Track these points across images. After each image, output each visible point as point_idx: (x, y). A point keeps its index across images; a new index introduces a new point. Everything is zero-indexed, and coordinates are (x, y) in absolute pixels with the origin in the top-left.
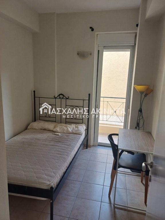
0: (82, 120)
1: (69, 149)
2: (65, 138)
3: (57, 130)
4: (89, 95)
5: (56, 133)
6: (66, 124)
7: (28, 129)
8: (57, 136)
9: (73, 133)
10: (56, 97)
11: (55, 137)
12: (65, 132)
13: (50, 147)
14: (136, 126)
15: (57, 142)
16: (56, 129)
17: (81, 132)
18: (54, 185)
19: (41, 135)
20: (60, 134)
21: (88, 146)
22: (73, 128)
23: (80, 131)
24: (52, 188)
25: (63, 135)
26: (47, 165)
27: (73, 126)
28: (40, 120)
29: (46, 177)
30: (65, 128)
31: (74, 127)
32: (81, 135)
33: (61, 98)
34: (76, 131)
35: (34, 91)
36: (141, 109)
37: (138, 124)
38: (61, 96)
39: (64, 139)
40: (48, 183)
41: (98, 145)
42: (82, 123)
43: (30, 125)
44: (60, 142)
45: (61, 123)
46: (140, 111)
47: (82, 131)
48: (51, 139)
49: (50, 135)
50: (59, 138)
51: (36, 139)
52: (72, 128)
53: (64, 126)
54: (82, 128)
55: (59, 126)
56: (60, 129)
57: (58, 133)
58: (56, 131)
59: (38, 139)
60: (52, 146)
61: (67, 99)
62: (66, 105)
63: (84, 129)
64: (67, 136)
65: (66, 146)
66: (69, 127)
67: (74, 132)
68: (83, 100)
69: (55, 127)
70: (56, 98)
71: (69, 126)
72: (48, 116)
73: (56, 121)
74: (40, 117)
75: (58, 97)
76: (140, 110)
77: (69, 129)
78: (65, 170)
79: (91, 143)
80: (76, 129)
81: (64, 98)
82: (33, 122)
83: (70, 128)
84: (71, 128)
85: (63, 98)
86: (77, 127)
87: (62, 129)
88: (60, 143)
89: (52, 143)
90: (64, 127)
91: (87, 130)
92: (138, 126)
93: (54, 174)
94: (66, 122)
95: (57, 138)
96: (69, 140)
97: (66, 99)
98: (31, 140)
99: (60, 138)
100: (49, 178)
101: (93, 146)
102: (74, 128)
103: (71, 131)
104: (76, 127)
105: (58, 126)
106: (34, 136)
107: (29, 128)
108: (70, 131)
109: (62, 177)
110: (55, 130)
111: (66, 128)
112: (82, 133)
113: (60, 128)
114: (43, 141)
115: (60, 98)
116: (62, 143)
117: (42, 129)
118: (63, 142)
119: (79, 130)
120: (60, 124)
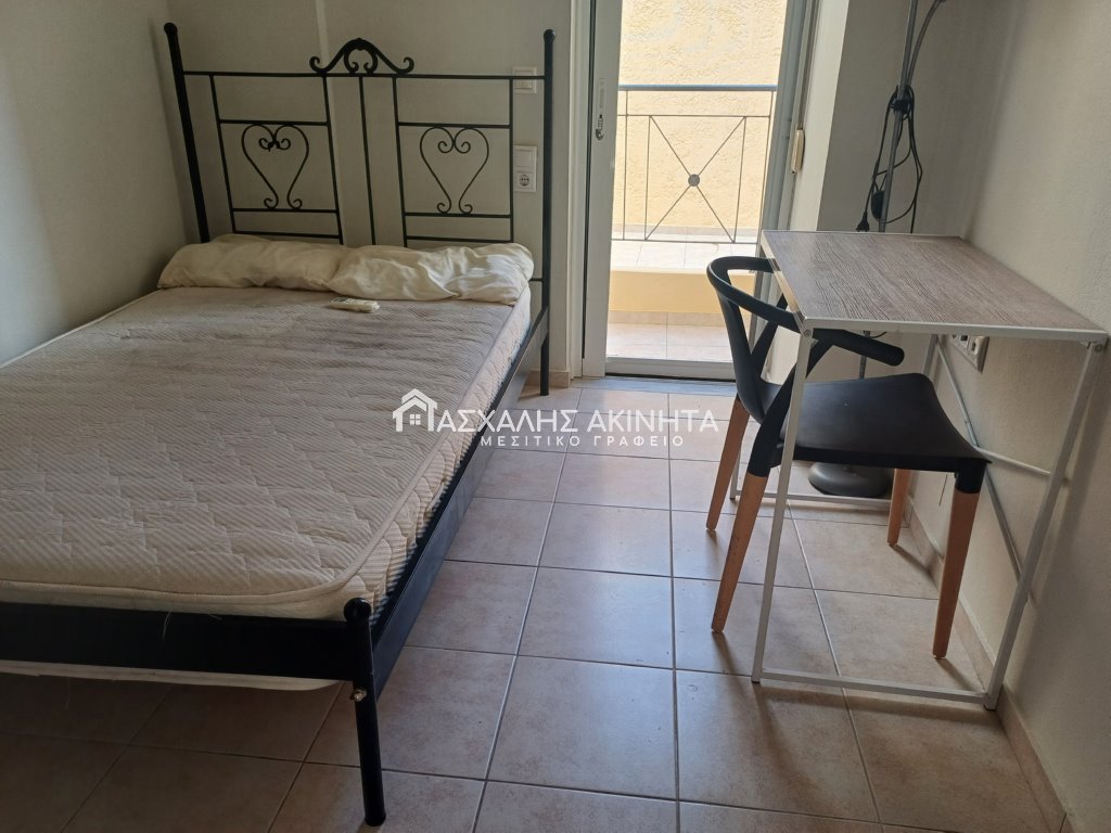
0: (508, 220)
1: (449, 381)
2: (411, 327)
3: (353, 283)
4: (549, 36)
5: (350, 302)
6: (406, 246)
7: (165, 288)
8: (360, 317)
9: (456, 298)
10: (325, 63)
11: (347, 322)
12: (407, 292)
13: (319, 372)
14: (865, 214)
15: (361, 345)
16: (347, 276)
17: (507, 290)
18: (370, 588)
19: (254, 313)
20: (375, 305)
21: (551, 381)
22: (457, 267)
23: (505, 282)
24: (356, 608)
25: (395, 310)
26: (312, 470)
27: (456, 257)
28: (235, 231)
29: (307, 540)
30: (408, 272)
31: (463, 263)
32: (512, 304)
33: (361, 70)
34: (478, 282)
35: (171, 30)
36: (908, 90)
37: (878, 203)
38: (360, 57)
39: (407, 331)
40: (329, 578)
41: (607, 374)
42: (512, 241)
43: (174, 261)
44: (380, 346)
45: (374, 243)
46: (903, 104)
47: (517, 284)
48: (323, 335)
49: (315, 312)
50: (372, 325)
51: (217, 336)
52: (449, 271)
53: (397, 259)
54: (515, 268)
55: (363, 261)
56: (372, 278)
57: (361, 303)
58: (351, 291)
59: (234, 337)
60: (332, 371)
61: (403, 73)
62: (398, 124)
63: (522, 270)
64: (422, 314)
65: (426, 366)
66: (428, 260)
67: (464, 287)
68: (511, 78)
69: (337, 268)
70: (323, 73)
71: (428, 255)
72: (283, 204)
73: (340, 237)
74: (232, 210)
75: (340, 67)
76: (900, 97)
77: (432, 275)
78: (437, 499)
79: (568, 359)
80: (478, 272)
81: (382, 68)
82: (190, 241)
83: (434, 266)
84: (442, 268)
85: (370, 73)
86: (483, 264)
87: (383, 275)
88: (383, 353)
89: (332, 353)
90: (394, 263)
91: (544, 281)
92: (878, 213)
93: (366, 523)
94: (406, 238)
95: (359, 329)
96: (435, 332)
97: (394, 77)
98: (185, 341)
99: (380, 326)
100: (332, 546)
101: (581, 378)
102: (463, 269)
103: (448, 285)
104: (473, 262)
105: (357, 261)
106: (203, 319)
107: (165, 278)
108: (441, 285)
109: (422, 542)
110: (338, 283)
111: (411, 270)
112: (517, 295)
113: (371, 269)
114: (267, 346)
115: (352, 72)
116: (392, 352)
117: (255, 286)
118: (402, 348)
119: (494, 277)
120: (373, 248)
